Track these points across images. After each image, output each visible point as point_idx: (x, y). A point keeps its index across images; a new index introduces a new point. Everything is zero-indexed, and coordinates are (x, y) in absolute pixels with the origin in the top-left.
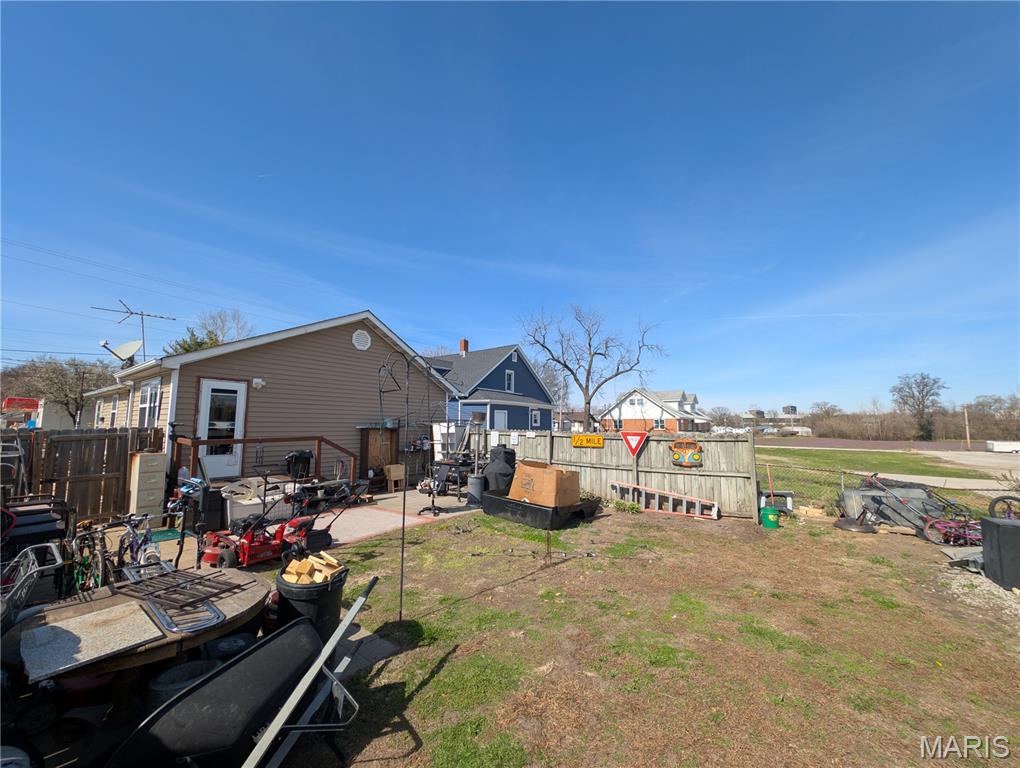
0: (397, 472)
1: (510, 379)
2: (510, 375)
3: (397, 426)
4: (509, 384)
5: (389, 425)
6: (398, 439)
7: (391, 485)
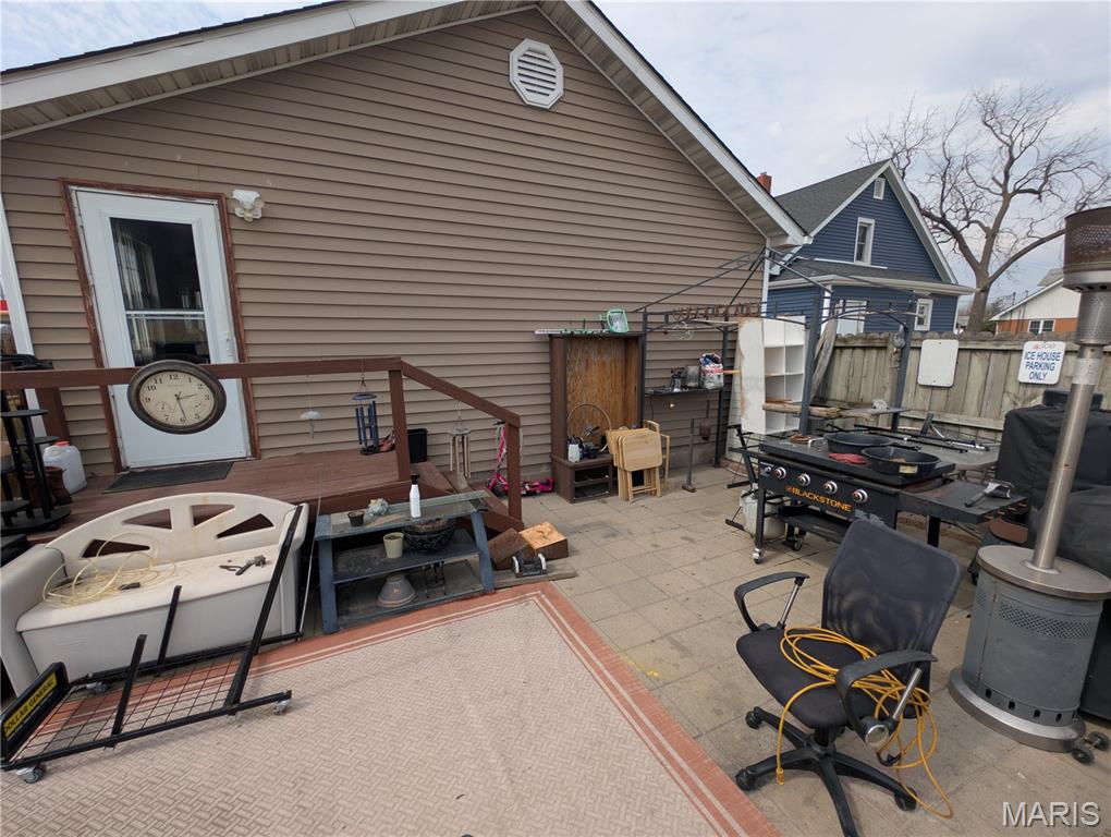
0: (637, 447)
1: (863, 238)
2: (864, 229)
3: (639, 329)
4: (861, 248)
5: (620, 327)
6: (643, 361)
7: (625, 481)
